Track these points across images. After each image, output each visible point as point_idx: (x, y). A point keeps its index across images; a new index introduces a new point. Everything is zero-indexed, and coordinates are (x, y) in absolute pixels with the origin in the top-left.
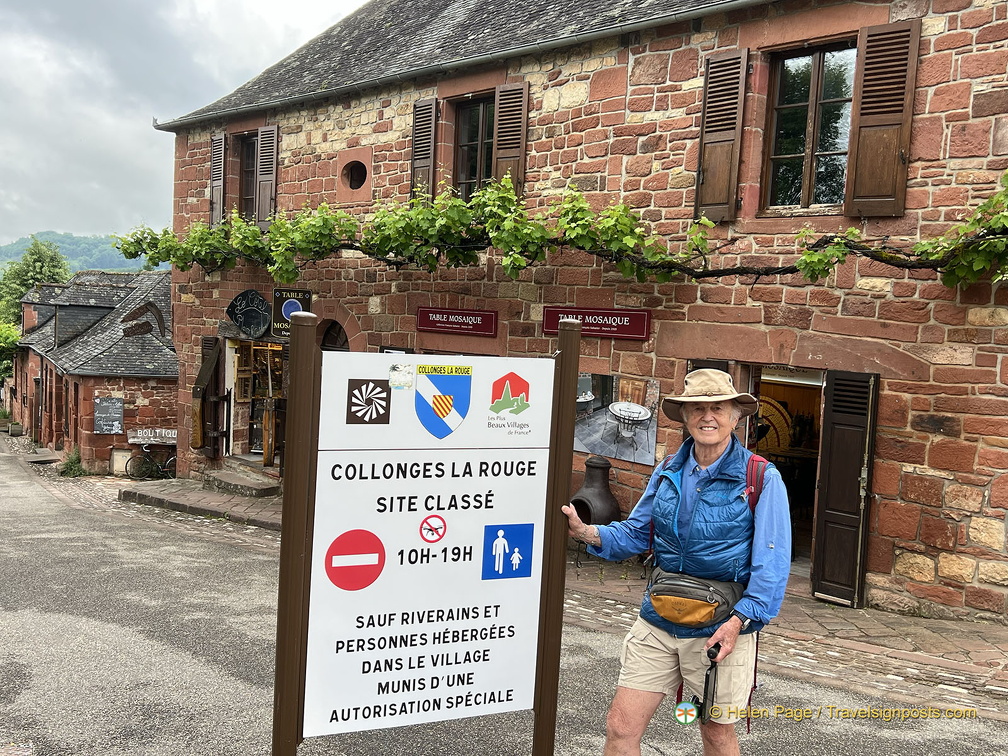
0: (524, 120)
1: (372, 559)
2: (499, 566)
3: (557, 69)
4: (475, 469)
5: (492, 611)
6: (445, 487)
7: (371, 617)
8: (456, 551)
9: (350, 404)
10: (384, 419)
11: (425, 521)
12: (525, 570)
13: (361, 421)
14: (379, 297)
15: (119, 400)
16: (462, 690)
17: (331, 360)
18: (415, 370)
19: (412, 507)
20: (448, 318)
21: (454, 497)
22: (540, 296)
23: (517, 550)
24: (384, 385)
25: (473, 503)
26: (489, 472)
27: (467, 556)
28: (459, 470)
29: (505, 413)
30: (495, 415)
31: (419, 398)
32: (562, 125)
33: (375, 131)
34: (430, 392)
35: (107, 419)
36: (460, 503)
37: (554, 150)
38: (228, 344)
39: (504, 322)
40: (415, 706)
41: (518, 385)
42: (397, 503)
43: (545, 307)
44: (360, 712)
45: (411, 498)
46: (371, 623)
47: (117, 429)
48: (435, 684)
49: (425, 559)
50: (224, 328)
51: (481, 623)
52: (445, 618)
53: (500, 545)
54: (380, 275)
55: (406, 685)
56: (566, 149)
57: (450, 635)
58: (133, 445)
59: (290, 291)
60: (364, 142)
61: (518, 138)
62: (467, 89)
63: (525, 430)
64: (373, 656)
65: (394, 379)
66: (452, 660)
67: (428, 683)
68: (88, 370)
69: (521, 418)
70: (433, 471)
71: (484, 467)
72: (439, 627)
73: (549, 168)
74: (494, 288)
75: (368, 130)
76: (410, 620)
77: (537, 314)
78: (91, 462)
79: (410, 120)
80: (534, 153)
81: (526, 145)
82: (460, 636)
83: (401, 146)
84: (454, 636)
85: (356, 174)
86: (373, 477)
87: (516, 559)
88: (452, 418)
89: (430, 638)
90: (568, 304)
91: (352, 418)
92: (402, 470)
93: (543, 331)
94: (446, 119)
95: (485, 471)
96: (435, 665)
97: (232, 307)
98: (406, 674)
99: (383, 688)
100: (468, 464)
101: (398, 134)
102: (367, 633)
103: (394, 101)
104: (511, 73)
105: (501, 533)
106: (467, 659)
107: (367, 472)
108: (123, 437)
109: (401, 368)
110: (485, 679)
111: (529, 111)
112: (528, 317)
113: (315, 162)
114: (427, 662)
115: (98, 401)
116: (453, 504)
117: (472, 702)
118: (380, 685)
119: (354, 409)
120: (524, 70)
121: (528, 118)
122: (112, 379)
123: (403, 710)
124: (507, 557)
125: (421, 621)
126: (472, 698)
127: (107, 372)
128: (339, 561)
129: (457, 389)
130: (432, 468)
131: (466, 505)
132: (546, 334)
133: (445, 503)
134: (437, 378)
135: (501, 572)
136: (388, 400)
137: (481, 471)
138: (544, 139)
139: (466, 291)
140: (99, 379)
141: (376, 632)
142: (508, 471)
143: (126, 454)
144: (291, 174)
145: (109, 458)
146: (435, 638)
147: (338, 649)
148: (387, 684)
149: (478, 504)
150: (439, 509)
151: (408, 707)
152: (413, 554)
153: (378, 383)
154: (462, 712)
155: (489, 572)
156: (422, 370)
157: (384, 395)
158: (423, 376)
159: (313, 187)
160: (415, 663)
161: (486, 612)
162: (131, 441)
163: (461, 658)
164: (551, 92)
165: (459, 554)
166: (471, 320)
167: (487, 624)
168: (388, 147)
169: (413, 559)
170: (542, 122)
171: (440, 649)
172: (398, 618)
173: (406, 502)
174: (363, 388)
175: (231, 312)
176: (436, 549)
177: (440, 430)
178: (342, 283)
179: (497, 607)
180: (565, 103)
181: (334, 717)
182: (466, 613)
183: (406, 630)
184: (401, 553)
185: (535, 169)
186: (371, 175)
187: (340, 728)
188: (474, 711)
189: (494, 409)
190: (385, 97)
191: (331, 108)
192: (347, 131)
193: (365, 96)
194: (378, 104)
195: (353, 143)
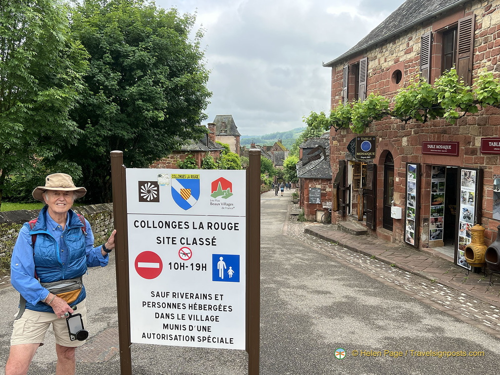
0: (472, 36)
1: (156, 265)
2: (221, 275)
3: (489, 4)
4: (205, 225)
5: (219, 297)
6: (190, 234)
7: (158, 292)
8: (198, 265)
9: (140, 193)
10: (157, 200)
11: (181, 249)
12: (236, 278)
13: (145, 200)
14: (407, 137)
15: (319, 189)
16: (206, 334)
17: (129, 171)
18: (170, 177)
19: (174, 242)
20: (436, 147)
21: (195, 239)
22: (480, 133)
23: (231, 268)
24: (155, 184)
25: (205, 242)
26: (213, 227)
27: (204, 269)
28: (197, 226)
29: (219, 198)
30: (214, 199)
31: (173, 190)
32: (492, 35)
33: (405, 53)
34: (179, 187)
35: (314, 197)
36: (198, 242)
37: (488, 50)
38: (349, 163)
39: (462, 147)
40: (182, 337)
41: (226, 184)
42: (166, 240)
43: (482, 138)
44: (155, 336)
45: (173, 238)
46: (158, 295)
47: (318, 201)
48: (191, 329)
49: (182, 268)
50: (347, 156)
51: (213, 302)
52: (194, 297)
53: (221, 264)
54: (407, 126)
55: (177, 327)
56: (494, 48)
57: (197, 306)
58: (325, 208)
59: (365, 137)
60: (401, 60)
61: (469, 47)
62: (445, 24)
63: (231, 207)
64: (161, 311)
65: (160, 181)
66: (199, 318)
67: (187, 327)
68: (307, 176)
69: (228, 201)
70: (183, 226)
71: (210, 225)
72: (192, 301)
73: (485, 60)
74: (458, 129)
75: (402, 53)
76: (177, 296)
77: (478, 144)
78: (308, 216)
79: (420, 45)
80: (477, 53)
81: (473, 50)
82: (203, 307)
83: (416, 59)
84: (199, 307)
85: (398, 76)
86: (154, 227)
87: (231, 272)
88: (191, 200)
89: (187, 306)
90: (494, 136)
91: (142, 199)
92: (167, 224)
93: (481, 152)
94: (437, 42)
95: (210, 227)
96: (190, 319)
97: (349, 145)
98: (175, 322)
99: (166, 326)
100: (201, 223)
101: (415, 53)
102: (156, 300)
103: (414, 37)
104: (467, 11)
105: (221, 258)
106: (207, 319)
107: (151, 225)
108: (321, 205)
109: (163, 176)
110: (217, 331)
111: (475, 31)
112: (474, 145)
113: (380, 71)
114: (186, 317)
115: (310, 189)
116: (195, 242)
117: (211, 340)
118: (164, 324)
119: (142, 195)
120: (473, 8)
121: (474, 34)
122: (316, 180)
123: (176, 338)
124: (226, 271)
125: (182, 297)
126: (211, 339)
127: (314, 177)
128: (141, 265)
129: (193, 186)
130: (183, 224)
131: (202, 243)
132: (484, 153)
133: (191, 241)
134: (182, 180)
135: (222, 278)
136: (158, 190)
137: (208, 227)
138: (483, 45)
139: (445, 132)
140: (311, 179)
141: (161, 300)
142: (223, 228)
143: (322, 213)
144: (372, 80)
145: (316, 214)
146: (190, 307)
147: (143, 305)
148: (167, 325)
149: (208, 243)
150: (187, 244)
151: (178, 337)
152: (176, 265)
153: (152, 183)
154: (205, 345)
155: (216, 277)
156: (174, 176)
157: (156, 188)
158: (175, 179)
159: (380, 85)
160: (180, 317)
161: (216, 297)
162: (324, 207)
163: (204, 318)
164: (486, 18)
165: (199, 267)
166: (446, 147)
167: (217, 303)
168: (411, 61)
169: (176, 267)
170: (482, 35)
171: (192, 312)
172: (171, 294)
173: (170, 240)
174: (146, 185)
175: (349, 148)
176: (188, 263)
177: (185, 206)
178: (392, 131)
179: (222, 295)
180: (493, 22)
181: (144, 336)
182: (205, 296)
183: (175, 301)
184: (170, 264)
185: (478, 62)
186: (404, 76)
187: (146, 341)
188: (212, 346)
189: (214, 196)
190: (409, 35)
191: (388, 45)
192: (394, 55)
193: (402, 36)
194: (407, 40)
195: (397, 61)
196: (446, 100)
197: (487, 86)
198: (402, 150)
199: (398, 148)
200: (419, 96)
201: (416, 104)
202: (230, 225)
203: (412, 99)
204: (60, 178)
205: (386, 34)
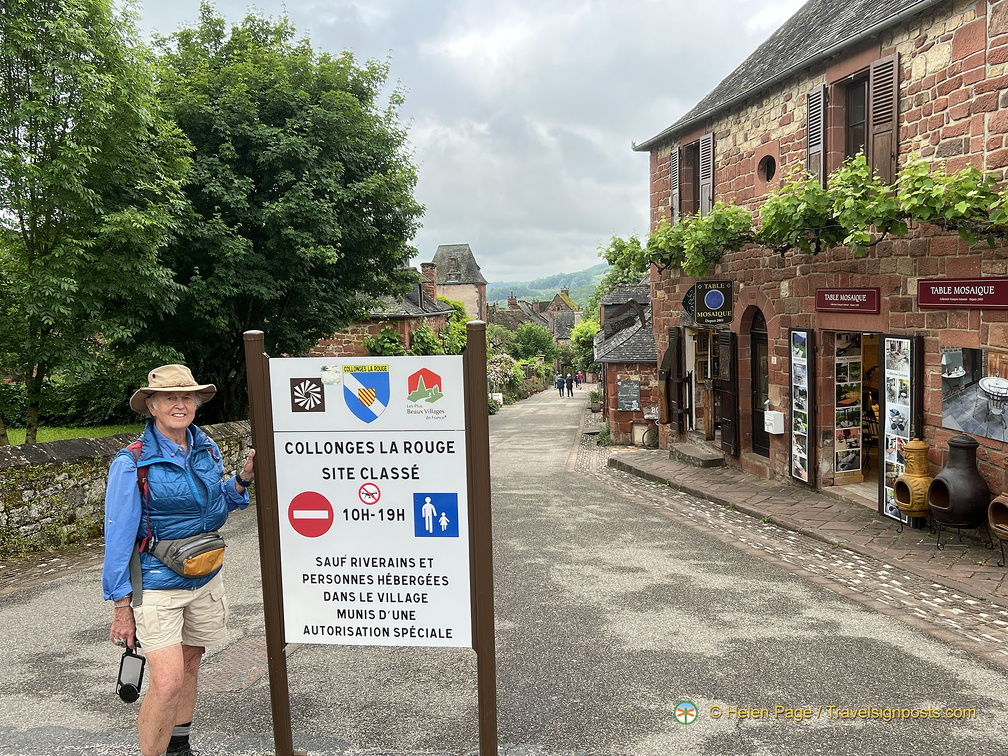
0: (895, 92)
1: (323, 515)
2: (429, 526)
3: (923, 35)
4: (400, 447)
5: (427, 563)
6: (377, 461)
7: (327, 558)
8: (391, 512)
9: (294, 397)
10: (320, 408)
11: (362, 487)
12: (452, 531)
13: (303, 409)
14: (788, 281)
15: (636, 382)
16: (407, 624)
17: (275, 363)
18: (341, 370)
19: (351, 476)
20: (839, 297)
21: (384, 469)
22: (915, 269)
23: (443, 514)
24: (318, 382)
25: (401, 474)
26: (412, 449)
27: (401, 517)
28: (387, 448)
29: (421, 401)
30: (413, 404)
31: (347, 393)
32: (929, 91)
33: (781, 125)
34: (355, 387)
35: (627, 399)
36: (390, 474)
37: (923, 118)
38: (688, 332)
39: (885, 298)
40: (368, 631)
41: (432, 379)
42: (338, 472)
43: (919, 280)
44: (325, 630)
45: (349, 469)
46: (327, 563)
47: (635, 406)
48: (383, 616)
49: (365, 517)
50: (684, 319)
51: (417, 572)
52: (386, 564)
53: (428, 509)
54: (788, 260)
55: (359, 614)
56: (933, 115)
57: (392, 579)
58: (648, 420)
59: (711, 283)
60: (773, 137)
61: (890, 114)
62: (848, 70)
63: (441, 415)
64: (333, 588)
65: (325, 377)
66: (395, 598)
67: (377, 614)
68: (612, 358)
69: (437, 405)
70: (365, 448)
71: (408, 446)
72: (383, 571)
73: (919, 137)
74: (876, 265)
75: (775, 124)
76: (358, 564)
77: (913, 290)
78: (617, 434)
79: (805, 108)
80: (905, 124)
81: (898, 117)
82: (401, 580)
83: (800, 135)
84: (395, 580)
85: (768, 167)
86: (317, 452)
87: (444, 521)
88: (376, 407)
89: (376, 580)
90: (940, 275)
91: (296, 408)
92: (339, 447)
93: (918, 306)
94: (835, 103)
95: (409, 449)
96: (381, 601)
97: (686, 299)
98: (357, 605)
99: (341, 614)
100: (394, 443)
101: (798, 124)
102: (325, 570)
103: (794, 93)
104: (886, 48)
105: (428, 500)
106: (408, 599)
107: (312, 448)
108: (640, 413)
109: (330, 368)
110: (425, 617)
111: (899, 83)
112: (905, 293)
113: (737, 158)
114: (375, 597)
115: (619, 383)
116: (384, 475)
117: (416, 634)
118: (339, 611)
119: (297, 401)
120: (895, 42)
121: (899, 90)
122: (630, 365)
123: (359, 633)
124: (436, 520)
125: (367, 565)
126: (416, 631)
127: (626, 359)
128: (299, 514)
129: (378, 384)
130: (364, 446)
131: (395, 476)
132: (922, 308)
133: (377, 473)
134: (360, 375)
135: (431, 531)
136: (322, 393)
137: (406, 449)
138: (914, 108)
139: (854, 269)
140: (620, 365)
141: (332, 571)
142: (430, 449)
143: (643, 428)
144: (723, 174)
145: (631, 431)
146: (379, 580)
147: (304, 580)
148: (344, 611)
149: (406, 476)
150: (372, 478)
151: (363, 631)
152: (356, 513)
153: (313, 381)
154: (406, 641)
155: (420, 531)
156: (347, 369)
157: (319, 390)
158: (349, 374)
159: (738, 184)
160: (365, 598)
161: (421, 563)
162: (646, 417)
163: (403, 598)
164: (919, 59)
165: (393, 514)
166: (857, 298)
167: (424, 573)
168: (791, 138)
169: (356, 517)
170: (912, 91)
171: (384, 589)
172: (348, 561)
173: (345, 472)
174: (302, 384)
175: (686, 304)
176: (374, 509)
177: (368, 417)
178: (761, 271)
179: (431, 560)
180: (930, 68)
181: (306, 631)
182: (404, 562)
183: (356, 571)
184: (346, 511)
185: (908, 140)
186: (779, 166)
187: (310, 639)
188: (417, 642)
189: (413, 398)
190: (787, 91)
191: (749, 110)
192: (761, 128)
193: (773, 93)
194: (782, 99)
195: (765, 139)
196: (847, 213)
197: (917, 185)
198: (781, 305)
199: (774, 302)
200: (803, 207)
201: (797, 221)
202: (440, 445)
203: (790, 211)
204: (174, 372)
205: (746, 88)
